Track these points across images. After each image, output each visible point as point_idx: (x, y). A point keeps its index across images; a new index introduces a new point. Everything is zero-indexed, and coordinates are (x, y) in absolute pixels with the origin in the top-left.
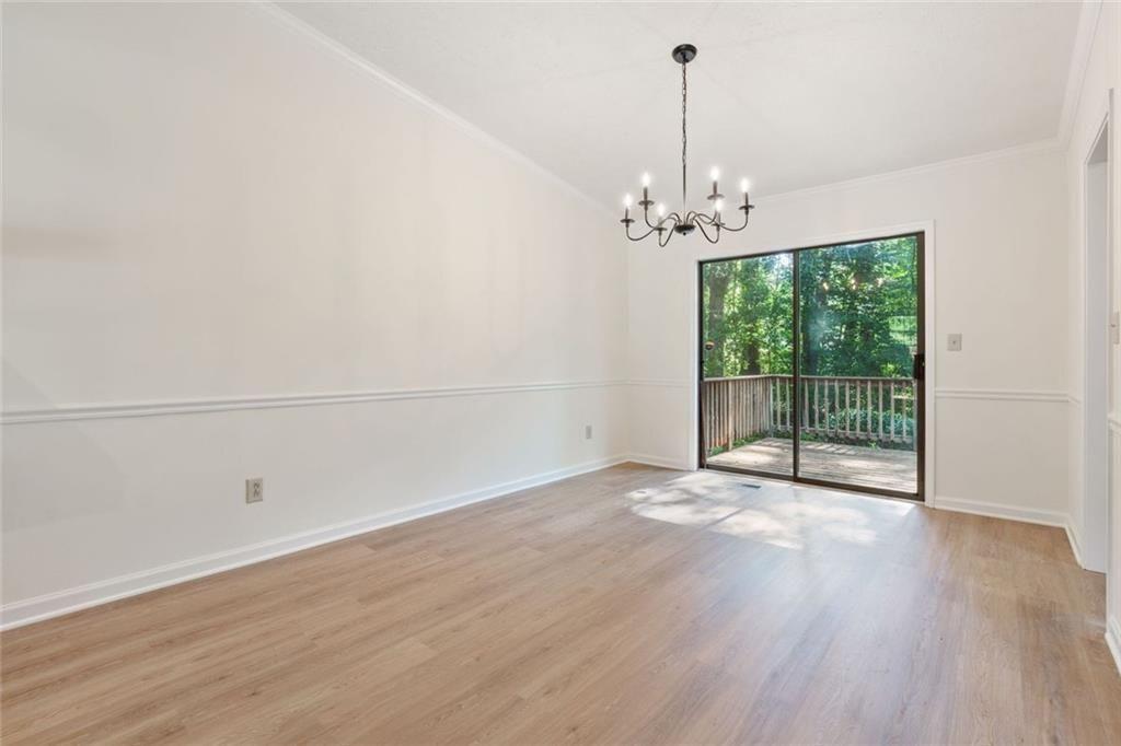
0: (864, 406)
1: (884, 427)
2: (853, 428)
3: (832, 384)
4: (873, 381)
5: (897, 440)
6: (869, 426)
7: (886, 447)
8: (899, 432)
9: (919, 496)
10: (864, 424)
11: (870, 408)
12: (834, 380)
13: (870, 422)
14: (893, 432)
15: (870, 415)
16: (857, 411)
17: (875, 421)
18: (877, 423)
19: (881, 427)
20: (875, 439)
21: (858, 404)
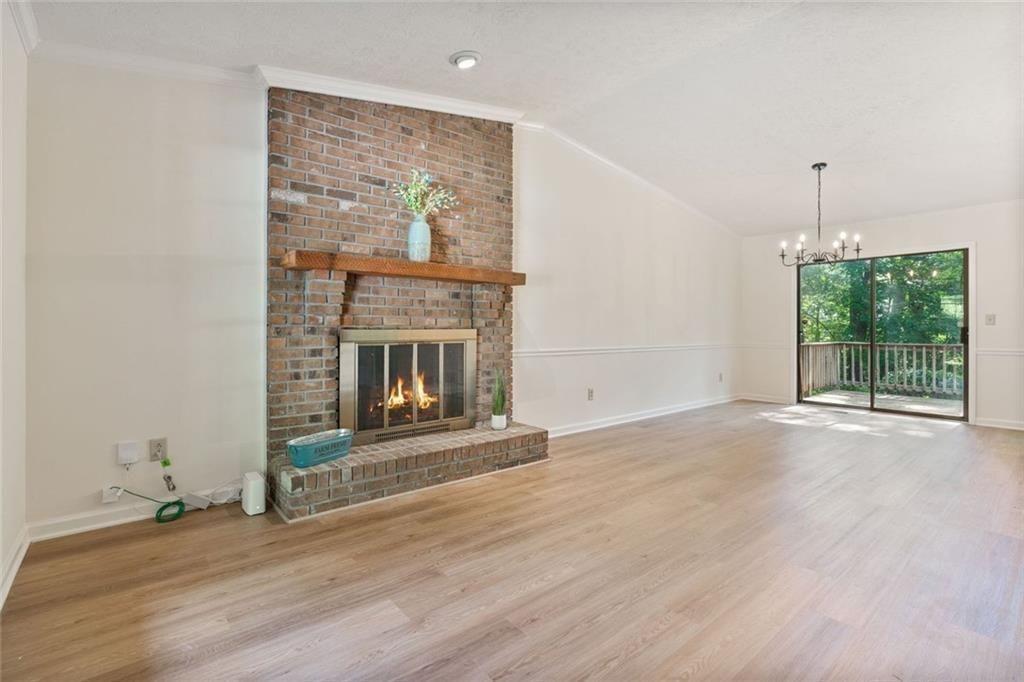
0: (919, 366)
1: (937, 383)
2: (910, 382)
3: (891, 349)
4: (927, 347)
5: (949, 392)
6: (924, 382)
7: (938, 398)
8: (950, 386)
9: (965, 418)
10: (919, 380)
11: (925, 368)
12: (893, 346)
13: (924, 378)
14: (945, 386)
15: (925, 373)
16: (914, 371)
17: (929, 378)
18: (931, 380)
19: (934, 382)
20: (930, 391)
21: (914, 364)
